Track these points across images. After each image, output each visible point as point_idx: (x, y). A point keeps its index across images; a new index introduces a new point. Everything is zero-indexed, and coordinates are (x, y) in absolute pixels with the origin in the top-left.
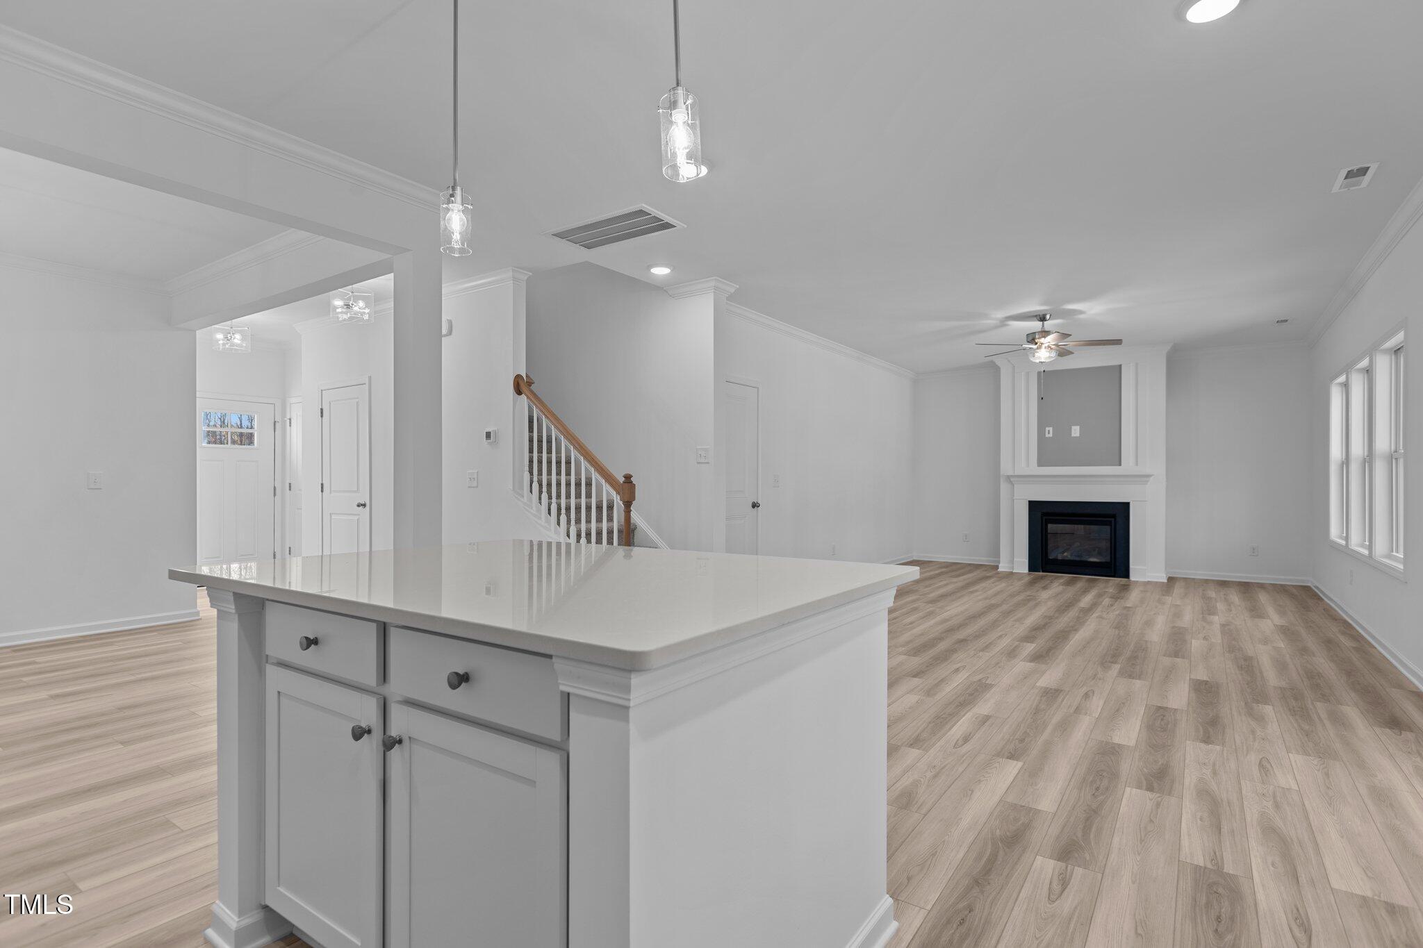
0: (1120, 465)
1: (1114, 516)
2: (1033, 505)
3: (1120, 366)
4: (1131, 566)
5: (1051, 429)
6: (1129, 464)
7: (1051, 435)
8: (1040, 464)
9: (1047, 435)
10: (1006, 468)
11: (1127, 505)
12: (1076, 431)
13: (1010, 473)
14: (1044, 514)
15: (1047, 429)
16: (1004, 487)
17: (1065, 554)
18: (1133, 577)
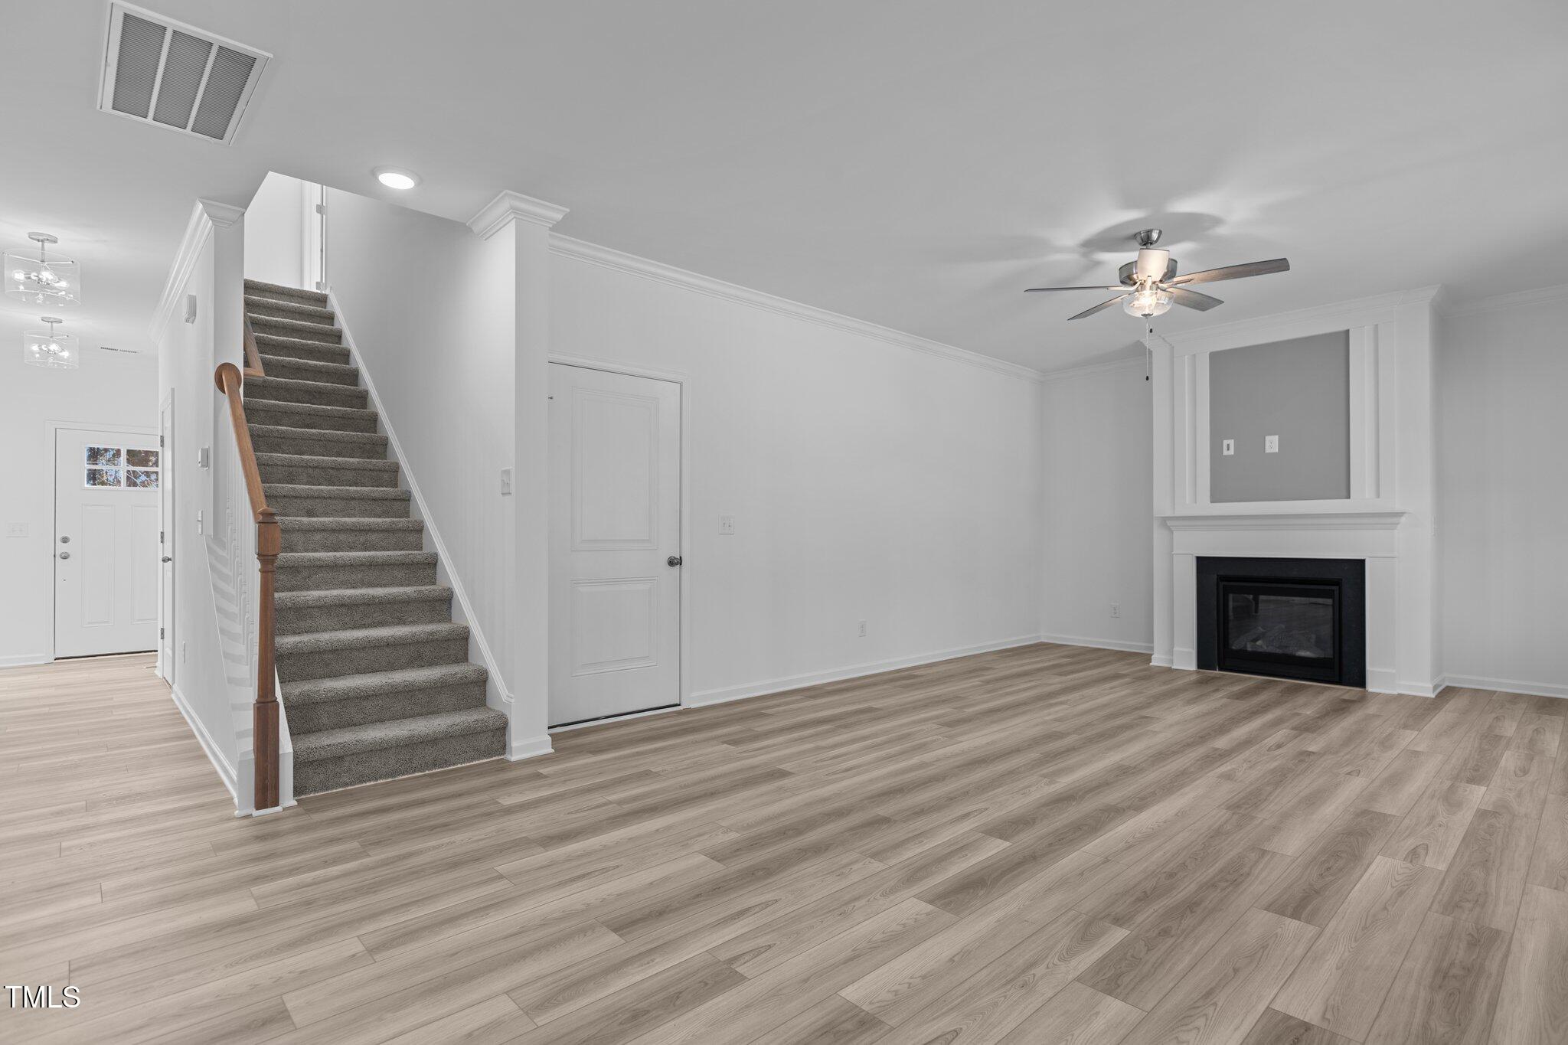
0: (1348, 497)
1: (1338, 583)
2: (1205, 565)
3: (1347, 332)
4: (1369, 667)
5: (1232, 442)
6: (1363, 495)
7: (1232, 452)
8: (1215, 498)
9: (1225, 453)
10: (1162, 506)
11: (1361, 563)
12: (1272, 444)
13: (1169, 514)
14: (1221, 578)
15: (1226, 442)
16: (1159, 536)
17: (1259, 643)
18: (1371, 687)
